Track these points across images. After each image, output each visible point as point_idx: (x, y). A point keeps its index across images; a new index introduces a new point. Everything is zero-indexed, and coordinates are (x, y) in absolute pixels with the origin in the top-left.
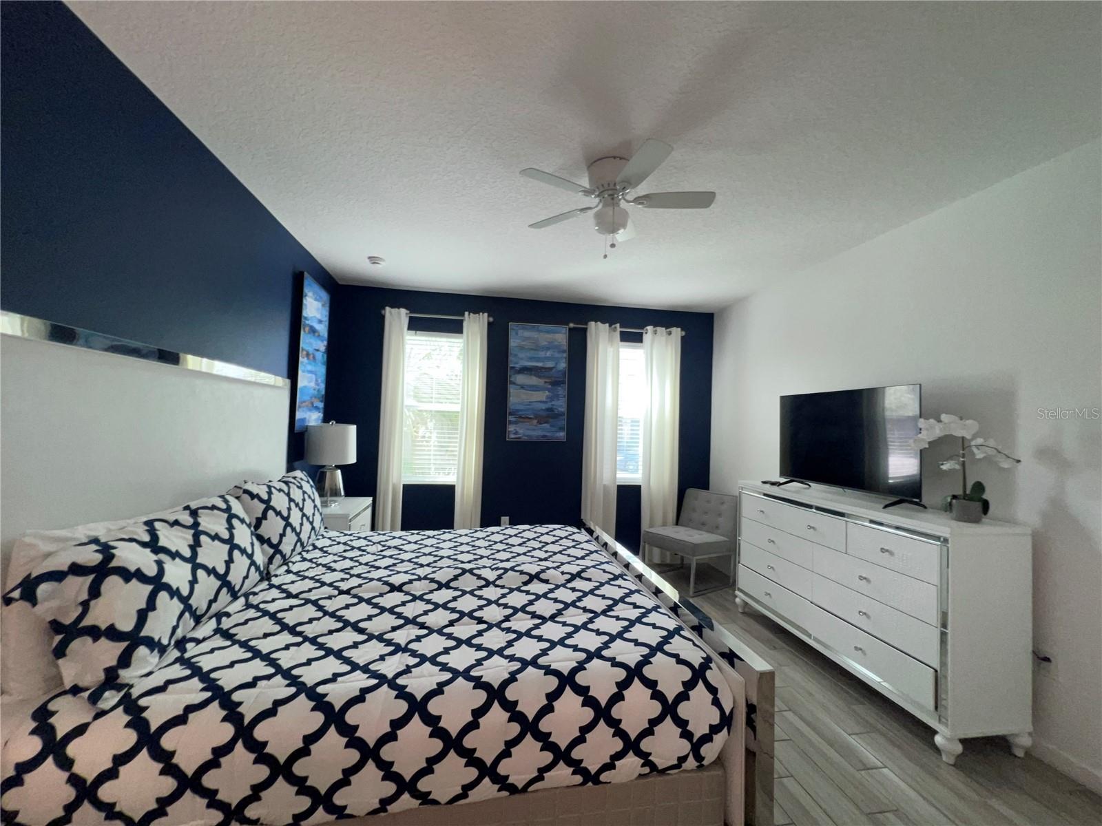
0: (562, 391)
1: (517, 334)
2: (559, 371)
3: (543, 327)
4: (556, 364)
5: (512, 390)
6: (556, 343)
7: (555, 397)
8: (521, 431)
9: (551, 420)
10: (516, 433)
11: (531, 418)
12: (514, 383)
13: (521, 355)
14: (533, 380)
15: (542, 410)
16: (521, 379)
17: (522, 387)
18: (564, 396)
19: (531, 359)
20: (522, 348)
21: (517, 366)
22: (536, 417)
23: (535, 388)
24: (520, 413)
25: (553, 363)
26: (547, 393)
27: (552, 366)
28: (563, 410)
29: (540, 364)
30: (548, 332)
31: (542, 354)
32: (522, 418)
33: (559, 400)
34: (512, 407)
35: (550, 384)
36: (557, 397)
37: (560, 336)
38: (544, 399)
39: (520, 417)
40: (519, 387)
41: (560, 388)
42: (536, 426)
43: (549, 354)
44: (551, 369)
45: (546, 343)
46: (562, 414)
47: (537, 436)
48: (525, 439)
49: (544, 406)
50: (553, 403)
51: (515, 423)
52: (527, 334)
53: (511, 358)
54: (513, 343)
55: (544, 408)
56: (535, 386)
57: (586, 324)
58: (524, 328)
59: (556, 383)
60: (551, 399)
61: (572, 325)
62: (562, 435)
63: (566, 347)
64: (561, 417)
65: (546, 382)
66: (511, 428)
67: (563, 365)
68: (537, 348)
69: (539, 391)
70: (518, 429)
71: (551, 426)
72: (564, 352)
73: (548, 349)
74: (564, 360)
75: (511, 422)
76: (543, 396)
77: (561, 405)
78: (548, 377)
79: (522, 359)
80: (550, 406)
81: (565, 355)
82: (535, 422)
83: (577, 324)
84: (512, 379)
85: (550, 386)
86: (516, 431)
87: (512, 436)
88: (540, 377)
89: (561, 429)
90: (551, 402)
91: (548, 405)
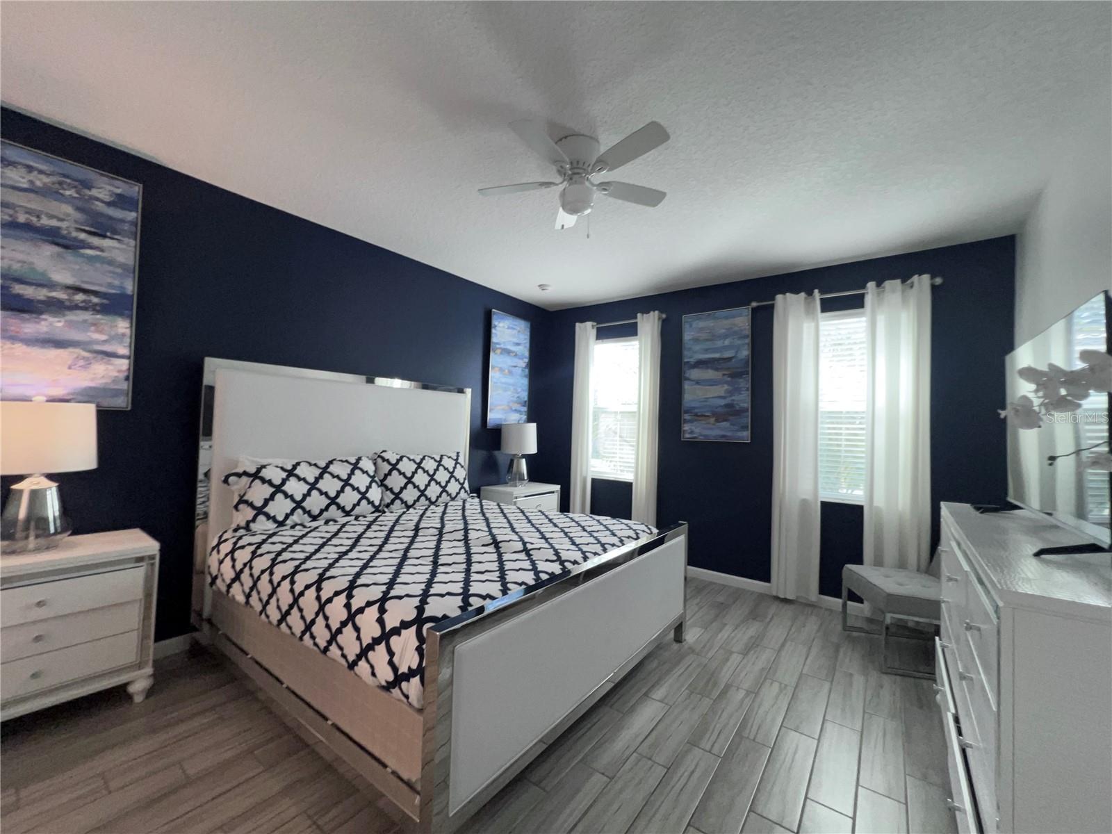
0: (745, 383)
1: (691, 326)
2: (742, 360)
3: (719, 313)
4: (737, 352)
5: (687, 386)
6: (736, 329)
7: (736, 390)
8: (697, 430)
9: (731, 418)
10: (692, 432)
11: (708, 416)
12: (688, 379)
13: (697, 348)
14: (710, 374)
15: (721, 406)
16: (695, 374)
17: (698, 382)
18: (747, 390)
19: (707, 351)
20: (696, 340)
21: (691, 360)
22: (714, 414)
23: (712, 383)
24: (696, 411)
25: (733, 351)
26: (726, 387)
27: (730, 356)
28: (745, 405)
29: (717, 355)
30: (726, 318)
31: (719, 343)
32: (698, 416)
33: (741, 394)
34: (688, 405)
35: (729, 377)
36: (737, 390)
37: (741, 319)
38: (723, 395)
39: (696, 415)
40: (694, 383)
41: (741, 380)
42: (714, 424)
43: (727, 342)
44: (730, 359)
45: (724, 331)
46: (745, 410)
47: (715, 437)
48: (701, 439)
49: (723, 402)
50: (733, 398)
51: (690, 421)
52: (702, 324)
53: (686, 353)
54: (687, 336)
55: (723, 404)
56: (712, 379)
57: (773, 299)
58: (700, 319)
59: (735, 375)
60: (731, 393)
61: (754, 304)
62: (745, 436)
63: (748, 332)
64: (745, 414)
65: (724, 375)
66: (686, 427)
67: (745, 353)
68: (713, 337)
69: (716, 385)
70: (693, 428)
71: (731, 424)
72: (747, 337)
73: (725, 336)
74: (746, 347)
75: (686, 421)
76: (721, 390)
77: (743, 399)
78: (728, 369)
79: (695, 352)
80: (730, 402)
81: (748, 340)
82: (712, 420)
83: (762, 302)
84: (687, 375)
85: (729, 379)
86: (692, 430)
87: (687, 436)
88: (717, 369)
89: (744, 428)
90: (731, 396)
91: (728, 401)
